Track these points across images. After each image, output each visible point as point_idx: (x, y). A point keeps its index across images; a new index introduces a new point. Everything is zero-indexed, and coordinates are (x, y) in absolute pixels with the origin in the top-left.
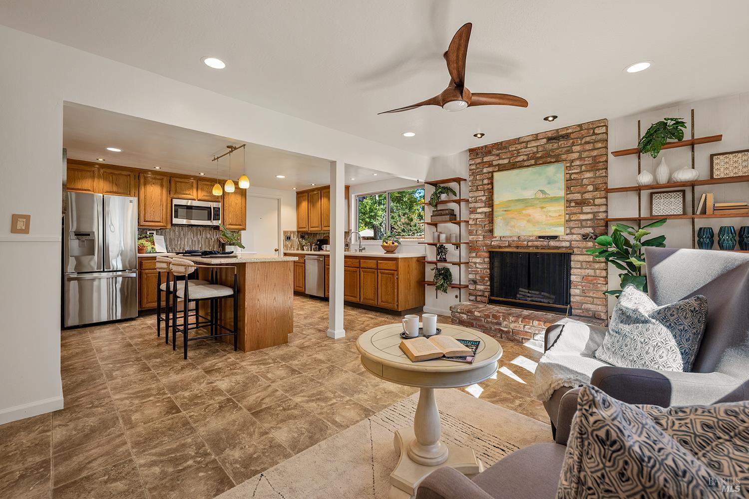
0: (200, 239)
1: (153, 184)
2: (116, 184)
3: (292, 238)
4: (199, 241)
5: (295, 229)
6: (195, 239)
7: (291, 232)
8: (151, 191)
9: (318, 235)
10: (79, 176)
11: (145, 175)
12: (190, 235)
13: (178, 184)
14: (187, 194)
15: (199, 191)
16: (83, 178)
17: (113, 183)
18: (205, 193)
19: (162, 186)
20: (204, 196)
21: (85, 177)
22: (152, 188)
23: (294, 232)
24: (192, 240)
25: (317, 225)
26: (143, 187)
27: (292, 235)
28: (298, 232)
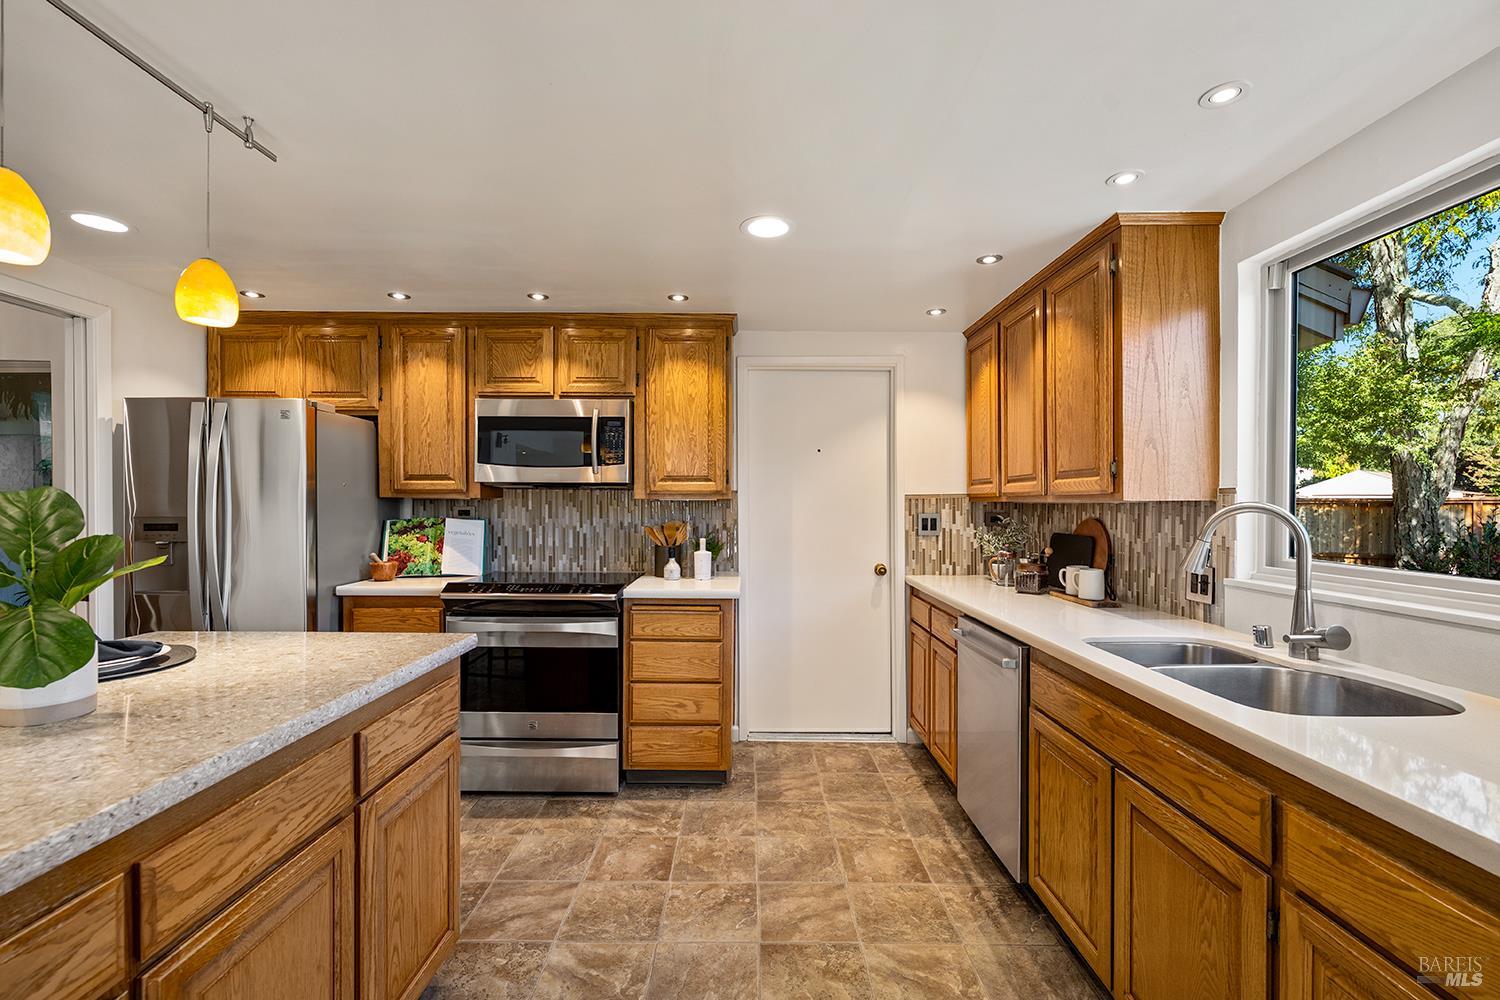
0: (600, 530)
1: (427, 356)
2: (333, 370)
3: (945, 522)
4: (596, 535)
5: (958, 486)
6: (586, 529)
7: (940, 500)
8: (421, 378)
9: (1056, 514)
10: (252, 358)
11: (405, 330)
12: (569, 516)
13: (498, 348)
14: (523, 380)
15: (563, 365)
16: (259, 360)
17: (325, 365)
18: (578, 371)
19: (449, 360)
20: (579, 380)
21: (262, 356)
22: (423, 370)
23: (954, 501)
24: (576, 535)
25: (1028, 471)
26: (400, 370)
27: (946, 513)
28: (973, 499)
